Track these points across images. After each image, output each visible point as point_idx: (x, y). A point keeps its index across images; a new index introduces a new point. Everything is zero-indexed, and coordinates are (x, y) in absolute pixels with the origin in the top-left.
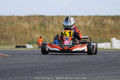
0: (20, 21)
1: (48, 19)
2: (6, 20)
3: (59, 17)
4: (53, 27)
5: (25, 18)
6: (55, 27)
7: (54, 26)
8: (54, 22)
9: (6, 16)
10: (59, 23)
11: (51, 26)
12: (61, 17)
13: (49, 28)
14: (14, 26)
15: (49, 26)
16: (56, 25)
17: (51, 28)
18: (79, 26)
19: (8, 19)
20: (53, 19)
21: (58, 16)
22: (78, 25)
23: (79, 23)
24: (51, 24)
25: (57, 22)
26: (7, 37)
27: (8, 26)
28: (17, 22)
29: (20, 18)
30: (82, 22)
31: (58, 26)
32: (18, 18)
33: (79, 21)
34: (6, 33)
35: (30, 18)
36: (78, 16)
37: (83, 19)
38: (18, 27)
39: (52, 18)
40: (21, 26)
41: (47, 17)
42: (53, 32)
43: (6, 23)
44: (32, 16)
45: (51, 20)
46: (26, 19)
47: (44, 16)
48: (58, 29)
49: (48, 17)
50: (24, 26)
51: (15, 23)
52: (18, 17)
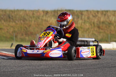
0: (46, 16)
1: (76, 14)
2: (31, 15)
3: (89, 12)
4: (82, 23)
5: (51, 13)
6: (84, 23)
7: (83, 21)
8: (83, 17)
9: (31, 11)
10: (88, 18)
11: (80, 21)
12: (91, 11)
13: (77, 24)
14: (40, 21)
15: (77, 22)
16: (85, 21)
17: (80, 24)
18: (111, 22)
19: (33, 14)
20: (82, 14)
21: (87, 11)
22: (109, 21)
23: (111, 18)
24: (80, 19)
25: (86, 17)
26: (32, 34)
27: (33, 22)
28: (43, 16)
29: (46, 13)
30: (114, 17)
31: (88, 22)
32: (44, 13)
33: (110, 16)
34: (31, 28)
35: (57, 13)
36: (109, 11)
37: (115, 14)
38: (44, 22)
39: (81, 12)
40: (47, 21)
41: (75, 12)
42: (81, 28)
43: (31, 18)
44: (60, 11)
45: (80, 15)
46: (53, 13)
47: (73, 10)
48: (88, 25)
49: (77, 11)
50: (51, 21)
51: (40, 18)
52: (43, 11)
